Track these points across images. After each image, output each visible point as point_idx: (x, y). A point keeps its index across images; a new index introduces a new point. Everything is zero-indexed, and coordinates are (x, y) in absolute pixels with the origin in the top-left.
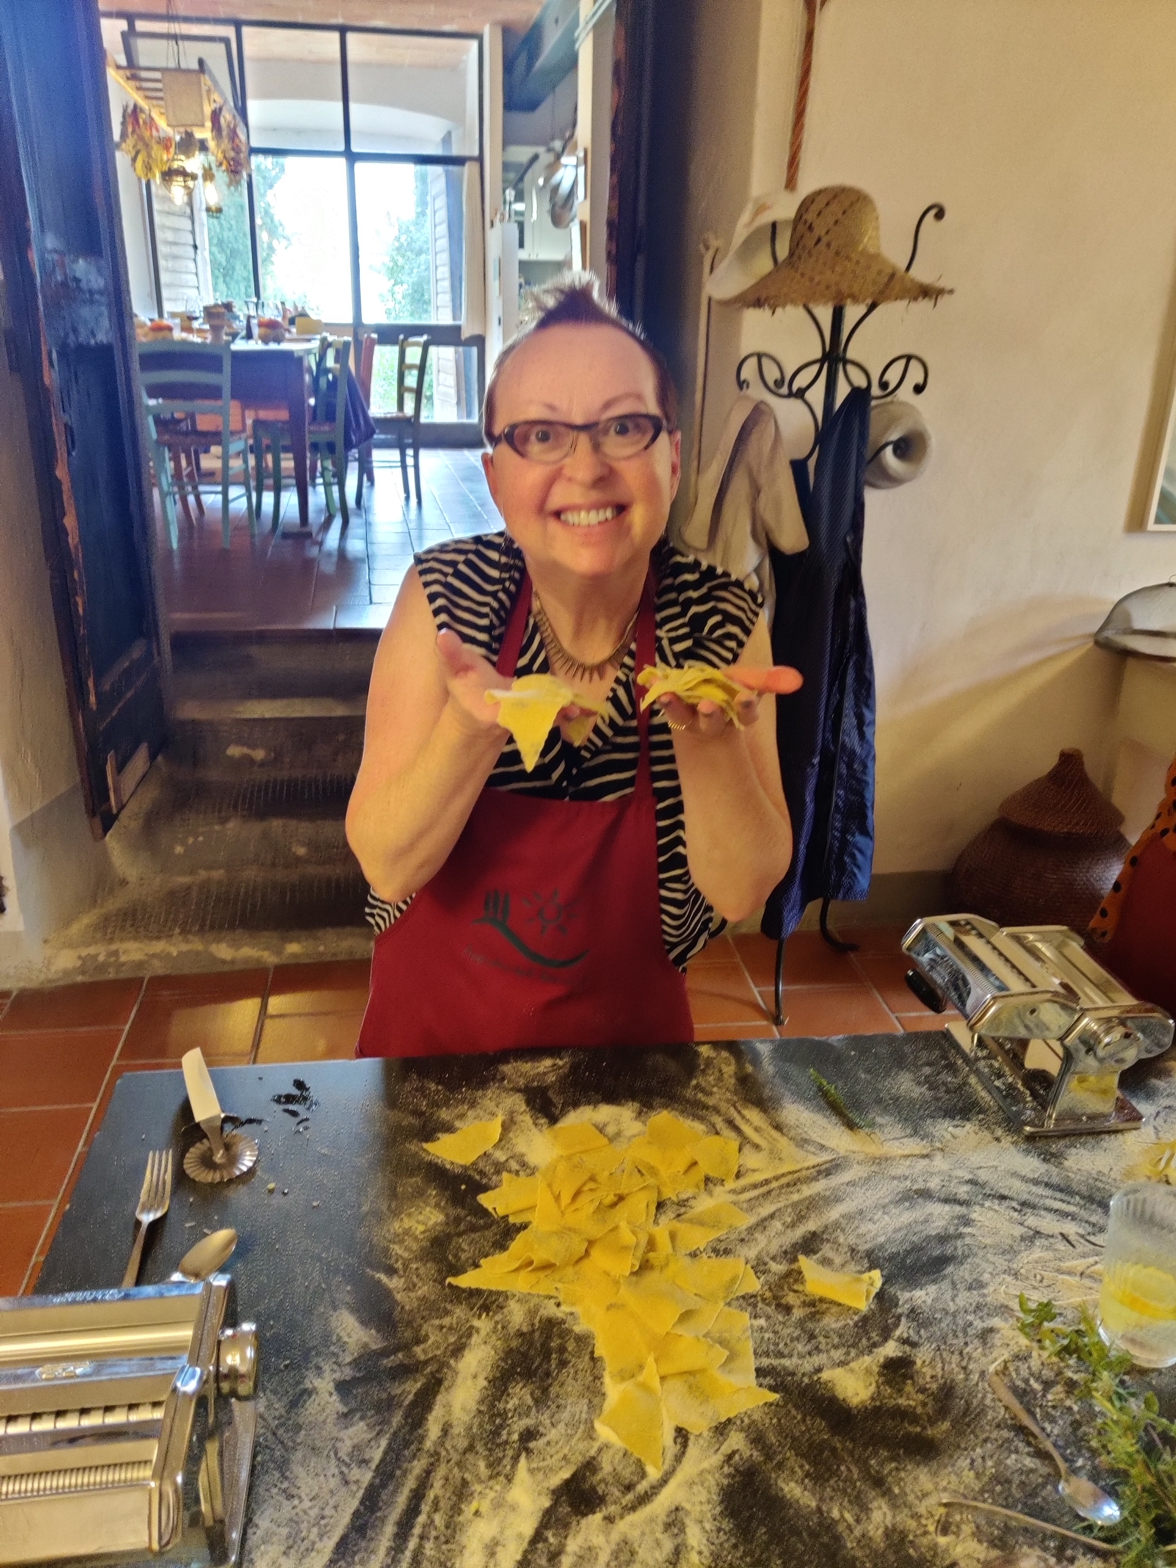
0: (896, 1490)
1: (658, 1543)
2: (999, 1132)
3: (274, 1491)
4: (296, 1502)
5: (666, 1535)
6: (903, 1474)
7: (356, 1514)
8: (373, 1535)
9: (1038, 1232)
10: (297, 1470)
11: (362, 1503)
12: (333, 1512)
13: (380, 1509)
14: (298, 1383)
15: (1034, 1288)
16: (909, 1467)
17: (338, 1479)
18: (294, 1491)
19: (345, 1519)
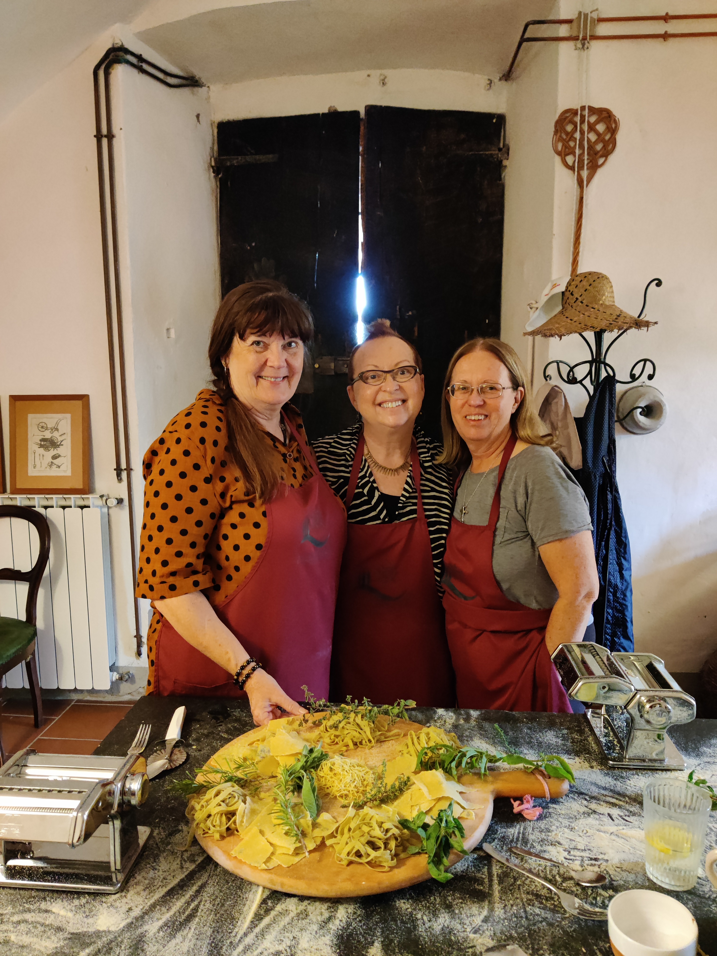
0: (457, 911)
1: (321, 914)
2: (594, 764)
3: (148, 866)
4: (156, 872)
5: (327, 911)
6: (463, 905)
7: (182, 880)
8: (186, 889)
9: (594, 811)
10: (161, 859)
11: (186, 876)
12: (172, 878)
13: (194, 880)
14: (175, 827)
15: (580, 836)
16: (469, 903)
17: (179, 866)
18: (157, 867)
19: (176, 881)
